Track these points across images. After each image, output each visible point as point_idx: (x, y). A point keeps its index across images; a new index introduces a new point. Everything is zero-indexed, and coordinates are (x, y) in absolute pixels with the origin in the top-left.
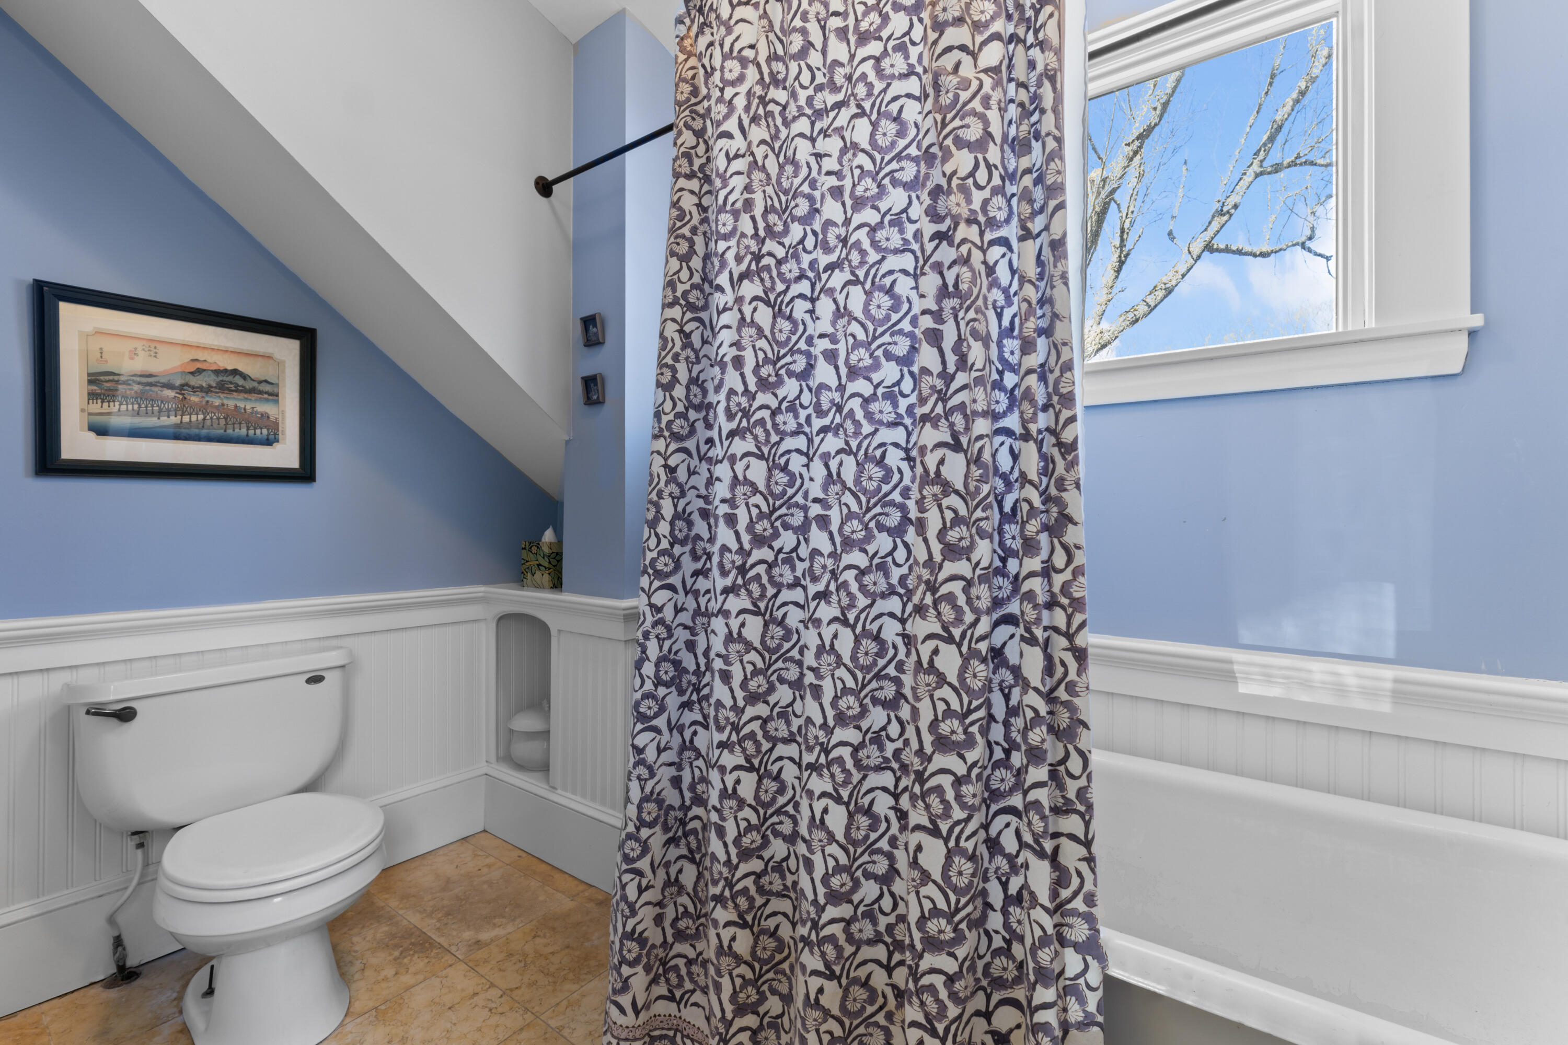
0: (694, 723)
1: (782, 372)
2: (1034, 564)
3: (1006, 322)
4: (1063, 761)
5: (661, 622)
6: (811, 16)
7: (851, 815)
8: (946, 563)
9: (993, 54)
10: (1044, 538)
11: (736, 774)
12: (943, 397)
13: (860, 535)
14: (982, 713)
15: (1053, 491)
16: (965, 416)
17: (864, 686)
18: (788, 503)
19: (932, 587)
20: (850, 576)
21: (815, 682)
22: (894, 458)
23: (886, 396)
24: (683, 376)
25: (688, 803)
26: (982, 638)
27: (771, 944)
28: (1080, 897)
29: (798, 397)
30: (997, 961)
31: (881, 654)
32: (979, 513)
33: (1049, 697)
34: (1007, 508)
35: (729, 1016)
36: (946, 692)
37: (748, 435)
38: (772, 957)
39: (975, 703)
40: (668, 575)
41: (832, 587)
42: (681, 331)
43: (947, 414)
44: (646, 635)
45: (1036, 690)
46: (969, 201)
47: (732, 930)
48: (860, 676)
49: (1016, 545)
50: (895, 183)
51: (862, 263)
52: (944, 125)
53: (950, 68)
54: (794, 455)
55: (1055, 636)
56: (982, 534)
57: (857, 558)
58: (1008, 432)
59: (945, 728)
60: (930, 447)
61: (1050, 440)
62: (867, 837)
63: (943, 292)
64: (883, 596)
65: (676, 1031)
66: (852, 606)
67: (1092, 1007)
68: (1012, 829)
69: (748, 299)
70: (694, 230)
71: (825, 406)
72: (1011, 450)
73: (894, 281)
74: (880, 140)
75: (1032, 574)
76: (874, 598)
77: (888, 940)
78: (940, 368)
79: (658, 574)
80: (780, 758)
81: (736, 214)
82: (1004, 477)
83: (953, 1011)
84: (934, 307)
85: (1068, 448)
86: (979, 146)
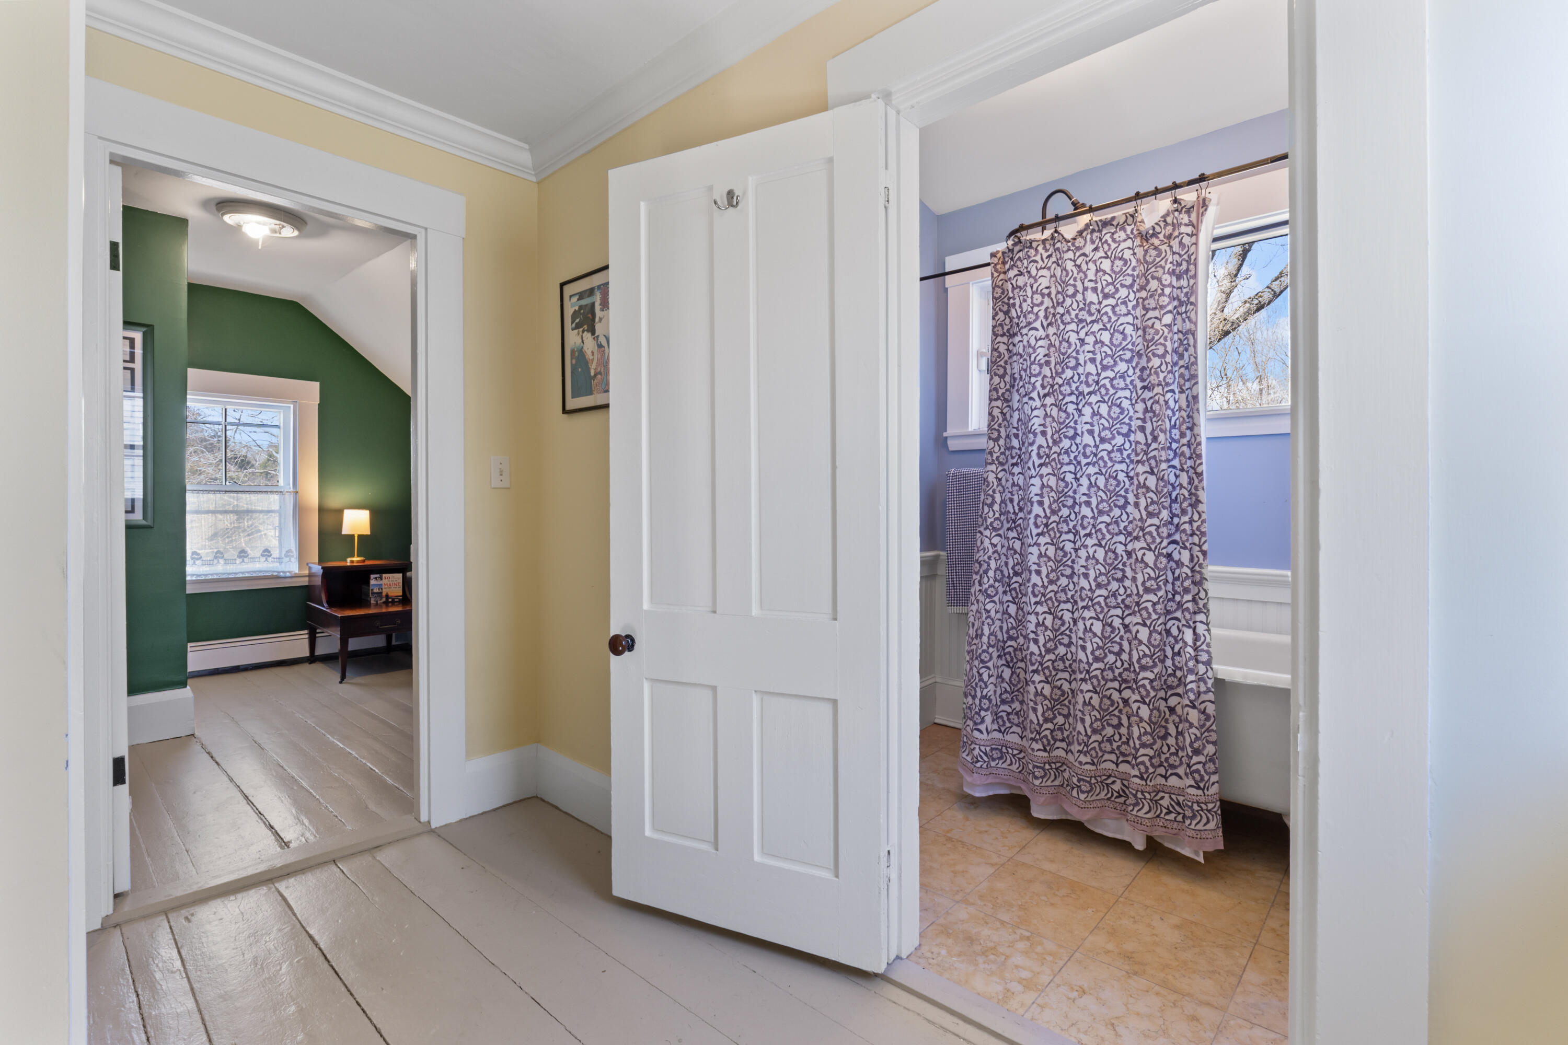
0: (1008, 601)
1: (1062, 436)
2: (1186, 519)
3: (1173, 423)
4: (1197, 594)
5: (996, 552)
6: (1078, 279)
7: (1104, 626)
8: (1148, 520)
9: (1168, 319)
10: (1189, 509)
11: (1044, 615)
12: (1146, 453)
13: (1107, 509)
14: (1164, 577)
15: (1193, 491)
16: (1156, 461)
17: (1109, 572)
18: (1065, 495)
19: (1142, 529)
20: (1102, 526)
21: (1085, 572)
22: (1121, 476)
23: (1117, 450)
24: (1003, 434)
25: (1005, 639)
26: (1164, 548)
27: (1059, 692)
28: (1205, 644)
29: (1070, 447)
30: (1170, 679)
31: (1116, 559)
32: (1163, 500)
33: (1192, 570)
34: (1173, 497)
35: (1041, 722)
36: (1149, 570)
37: (1049, 466)
38: (1059, 698)
39: (1161, 573)
40: (999, 529)
41: (1093, 531)
42: (1002, 413)
43: (1148, 460)
44: (989, 558)
45: (1187, 566)
46: (1158, 377)
47: (1042, 684)
48: (1107, 568)
49: (1178, 512)
50: (1121, 360)
51: (1107, 394)
52: (1148, 348)
53: (1150, 325)
54: (1068, 474)
55: (1194, 546)
56: (1164, 508)
57: (1106, 519)
58: (1174, 467)
59: (1148, 584)
60: (1141, 473)
61: (1191, 471)
62: (1110, 636)
63: (1146, 411)
64: (1117, 534)
65: (1002, 746)
66: (1103, 538)
67: (1209, 685)
68: (1176, 626)
69: (1049, 405)
70: (1006, 362)
71: (1088, 454)
72: (1175, 474)
73: (1121, 402)
74: (1115, 342)
75: (1185, 523)
76: (1113, 535)
77: (1119, 679)
78: (1145, 441)
79: (995, 529)
80: (1062, 610)
81: (1041, 366)
82: (1172, 485)
83: (1152, 694)
84: (1142, 417)
85: (1199, 475)
86: (1163, 356)
